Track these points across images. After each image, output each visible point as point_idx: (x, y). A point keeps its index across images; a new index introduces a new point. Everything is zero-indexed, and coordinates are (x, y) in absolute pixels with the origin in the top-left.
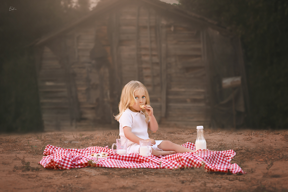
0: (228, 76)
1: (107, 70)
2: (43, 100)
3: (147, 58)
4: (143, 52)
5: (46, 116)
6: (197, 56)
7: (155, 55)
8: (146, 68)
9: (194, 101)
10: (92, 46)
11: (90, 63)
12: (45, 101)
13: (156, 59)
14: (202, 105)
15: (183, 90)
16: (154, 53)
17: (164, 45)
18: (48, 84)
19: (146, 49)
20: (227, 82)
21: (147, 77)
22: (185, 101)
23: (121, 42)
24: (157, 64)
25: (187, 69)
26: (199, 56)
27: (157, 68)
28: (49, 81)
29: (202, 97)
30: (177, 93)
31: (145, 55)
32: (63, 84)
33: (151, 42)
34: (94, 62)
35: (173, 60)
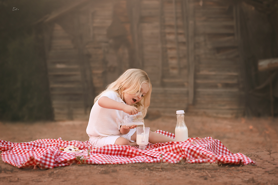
0: (265, 57)
1: (126, 51)
2: (52, 85)
3: (172, 37)
4: (168, 30)
5: (56, 103)
6: (229, 35)
7: (181, 34)
8: (171, 49)
9: (226, 85)
10: (109, 23)
11: (107, 42)
12: (56, 86)
13: (182, 38)
14: (235, 90)
15: (213, 73)
16: (180, 31)
17: (191, 22)
18: (59, 66)
19: (171, 26)
20: (264, 64)
21: (172, 58)
22: (216, 86)
23: (142, 19)
24: (184, 43)
25: (218, 50)
26: (232, 35)
27: (183, 48)
28: (60, 63)
29: (235, 81)
30: (206, 77)
31: (170, 34)
32: (76, 66)
33: (177, 18)
34: (111, 41)
35: (202, 39)
